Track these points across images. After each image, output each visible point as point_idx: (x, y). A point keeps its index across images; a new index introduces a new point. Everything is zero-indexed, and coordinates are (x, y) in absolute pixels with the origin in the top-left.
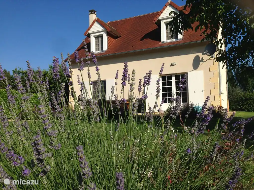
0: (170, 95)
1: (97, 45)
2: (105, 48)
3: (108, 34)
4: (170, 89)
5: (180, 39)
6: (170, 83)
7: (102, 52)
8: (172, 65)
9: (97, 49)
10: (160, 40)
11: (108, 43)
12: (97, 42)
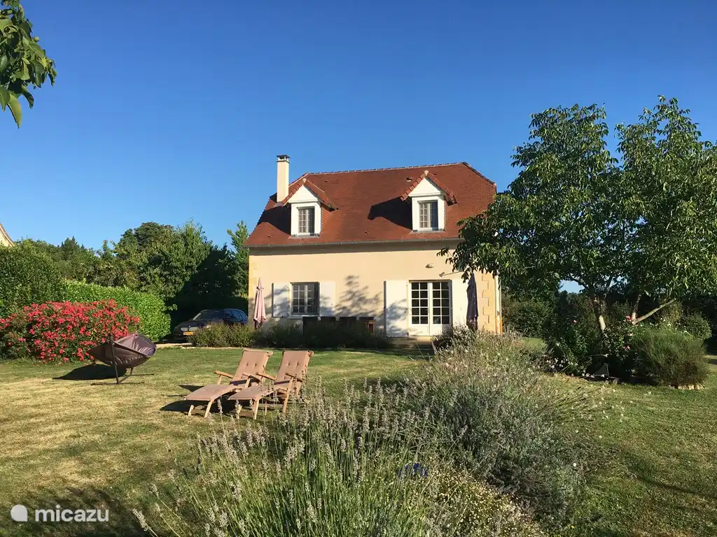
0: (425, 312)
1: (302, 223)
2: (318, 229)
3: (322, 205)
4: (425, 303)
5: (441, 230)
6: (425, 294)
7: (311, 235)
8: (428, 267)
9: (302, 229)
10: (411, 228)
11: (322, 221)
12: (302, 218)
